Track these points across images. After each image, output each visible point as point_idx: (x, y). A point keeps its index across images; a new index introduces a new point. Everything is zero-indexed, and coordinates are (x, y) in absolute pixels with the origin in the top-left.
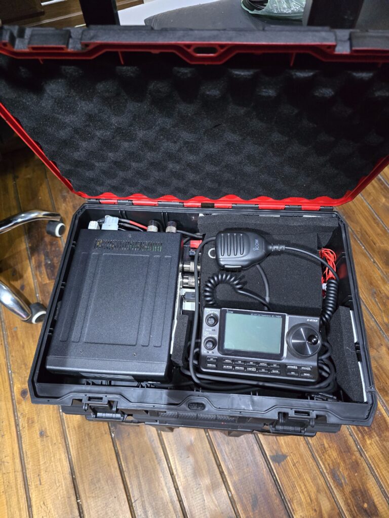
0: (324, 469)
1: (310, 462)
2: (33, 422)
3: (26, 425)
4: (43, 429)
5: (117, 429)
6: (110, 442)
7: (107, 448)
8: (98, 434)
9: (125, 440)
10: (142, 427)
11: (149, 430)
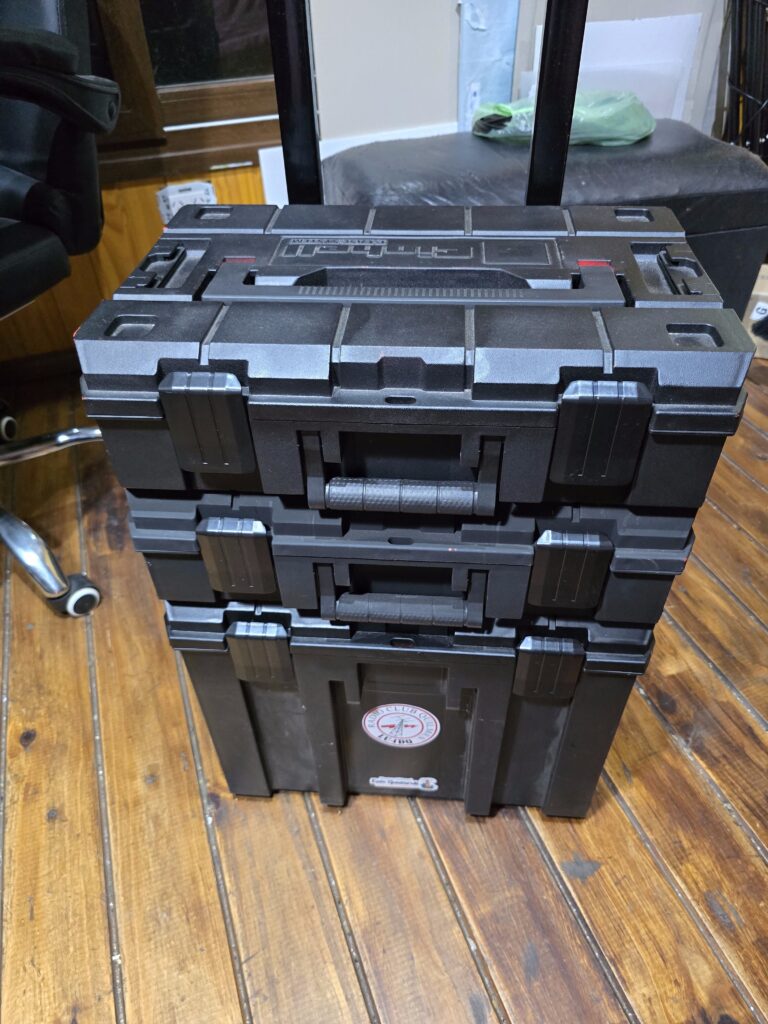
0: (686, 892)
1: (653, 878)
2: (36, 792)
3: (21, 797)
4: (57, 805)
5: (220, 808)
6: (203, 833)
7: (195, 845)
8: (177, 817)
9: (235, 830)
10: (276, 803)
11: (289, 810)
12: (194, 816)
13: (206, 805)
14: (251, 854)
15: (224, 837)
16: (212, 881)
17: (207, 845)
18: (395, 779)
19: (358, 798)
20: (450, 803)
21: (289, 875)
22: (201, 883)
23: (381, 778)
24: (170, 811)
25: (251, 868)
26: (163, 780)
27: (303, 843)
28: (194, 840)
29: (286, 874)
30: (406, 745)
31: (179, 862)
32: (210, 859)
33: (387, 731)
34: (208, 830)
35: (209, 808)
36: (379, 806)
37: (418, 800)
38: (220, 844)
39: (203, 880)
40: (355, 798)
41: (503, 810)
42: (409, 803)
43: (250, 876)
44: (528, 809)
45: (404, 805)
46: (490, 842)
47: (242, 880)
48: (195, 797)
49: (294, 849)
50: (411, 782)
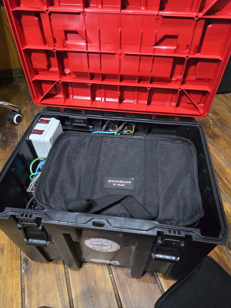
5: (28, 266)
6: (19, 277)
7: (15, 283)
8: (9, 269)
9: (33, 277)
10: (51, 265)
11: (57, 268)
12: (16, 269)
13: (22, 264)
14: (38, 289)
15: (28, 280)
16: (20, 301)
17: (20, 283)
18: (101, 260)
19: (86, 264)
20: (125, 268)
21: (53, 300)
22: (15, 302)
23: (95, 259)
24: (6, 266)
25: (37, 295)
26: (6, 252)
27: (61, 285)
28: (15, 280)
29: (52, 299)
30: (104, 251)
31: (7, 291)
32: (20, 290)
33: (96, 246)
34: (21, 276)
35: (23, 265)
36: (95, 268)
37: (111, 266)
38: (26, 282)
39: (16, 300)
40: (85, 264)
41: (147, 273)
42: (108, 267)
43: (36, 299)
44: (158, 273)
45: (105, 268)
46: (141, 288)
47: (33, 301)
48: (18, 260)
49: (56, 287)
50: (108, 262)
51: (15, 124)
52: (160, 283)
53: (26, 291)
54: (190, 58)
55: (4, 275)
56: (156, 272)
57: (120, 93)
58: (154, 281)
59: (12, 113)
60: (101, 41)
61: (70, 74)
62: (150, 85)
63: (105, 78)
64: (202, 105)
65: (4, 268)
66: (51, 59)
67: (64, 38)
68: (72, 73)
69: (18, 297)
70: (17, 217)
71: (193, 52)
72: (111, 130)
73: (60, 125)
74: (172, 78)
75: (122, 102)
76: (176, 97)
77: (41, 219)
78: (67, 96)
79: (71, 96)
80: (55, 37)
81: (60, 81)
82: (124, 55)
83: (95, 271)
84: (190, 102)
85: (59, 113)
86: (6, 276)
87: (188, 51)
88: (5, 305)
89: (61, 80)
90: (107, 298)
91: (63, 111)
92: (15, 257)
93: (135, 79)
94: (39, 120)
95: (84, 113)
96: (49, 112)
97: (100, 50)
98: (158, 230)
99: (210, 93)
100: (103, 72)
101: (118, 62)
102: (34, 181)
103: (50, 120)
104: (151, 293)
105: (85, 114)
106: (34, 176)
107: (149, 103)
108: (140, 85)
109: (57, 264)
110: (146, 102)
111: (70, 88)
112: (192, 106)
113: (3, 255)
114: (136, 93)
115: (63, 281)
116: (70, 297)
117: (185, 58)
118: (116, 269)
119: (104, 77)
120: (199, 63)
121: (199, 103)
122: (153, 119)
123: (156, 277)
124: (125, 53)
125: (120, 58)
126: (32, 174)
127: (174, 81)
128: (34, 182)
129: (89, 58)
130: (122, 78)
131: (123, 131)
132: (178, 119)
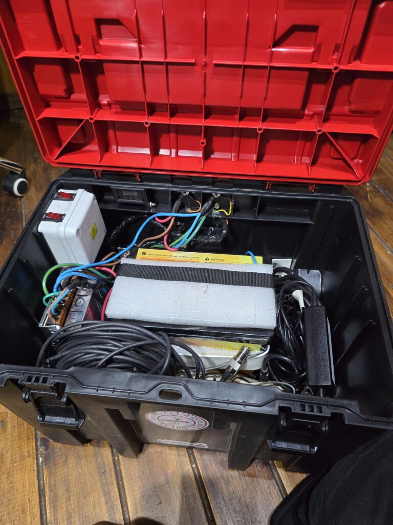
5: (49, 451)
6: (34, 470)
7: (27, 480)
8: (17, 456)
9: (58, 470)
10: (90, 449)
11: (99, 454)
12: (29, 456)
13: (39, 447)
14: (68, 490)
15: (50, 475)
16: (37, 511)
17: (36, 481)
18: (176, 442)
19: (150, 446)
20: (217, 453)
21: (94, 509)
22: (29, 513)
23: (165, 440)
24: (12, 451)
25: (67, 501)
26: (9, 426)
27: (107, 482)
28: (27, 476)
29: (92, 507)
30: (181, 429)
31: (14, 495)
32: (37, 493)
33: (167, 423)
34: (38, 468)
35: (40, 450)
36: (166, 454)
37: (194, 450)
38: (46, 480)
39: (30, 510)
40: (148, 447)
41: (257, 461)
42: (188, 451)
43: (65, 508)
44: (275, 462)
45: (183, 453)
46: (246, 487)
47: (59, 512)
48: (31, 440)
49: (100, 487)
50: (188, 444)
51: (16, 196)
52: (280, 478)
53: (47, 494)
54: (341, 70)
55: (8, 467)
56: (273, 460)
57: (204, 141)
58: (269, 475)
59: (10, 176)
60: (167, 39)
61: (109, 105)
62: (262, 125)
63: (177, 112)
64: (360, 161)
65: (8, 455)
66: (73, 76)
67: (95, 34)
68: (113, 104)
69: (34, 505)
70: (19, 382)
71: (348, 57)
72: (189, 210)
73: (96, 201)
74: (304, 111)
75: (210, 157)
76: (311, 146)
77: (64, 385)
78: (105, 147)
79: (114, 147)
80: (77, 33)
81: (91, 119)
82: (213, 65)
83: (166, 458)
84: (339, 157)
85: (93, 179)
86: (11, 469)
87: (339, 58)
88: (12, 519)
89: (92, 117)
90: (187, 505)
91: (100, 176)
92: (25, 435)
93: (234, 113)
94: (56, 195)
95: (139, 180)
96: (74, 178)
97: (166, 57)
98: (281, 405)
99: (378, 139)
100: (173, 101)
101: (202, 80)
102: (51, 307)
103: (75, 195)
104: (264, 496)
105: (141, 182)
106: (51, 299)
107: (259, 160)
108: (244, 125)
109: (99, 446)
110: (255, 157)
111: (111, 133)
112: (341, 163)
113: (5, 432)
114: (235, 139)
115: (111, 476)
116: (124, 503)
117: (331, 70)
118: (201, 455)
119: (174, 110)
120: (357, 81)
121: (355, 158)
122: (267, 188)
123: (272, 467)
124: (215, 62)
125: (205, 73)
126: (48, 295)
127: (308, 116)
128: (51, 311)
129: (145, 74)
130: (209, 112)
131: (210, 211)
132: (315, 188)
